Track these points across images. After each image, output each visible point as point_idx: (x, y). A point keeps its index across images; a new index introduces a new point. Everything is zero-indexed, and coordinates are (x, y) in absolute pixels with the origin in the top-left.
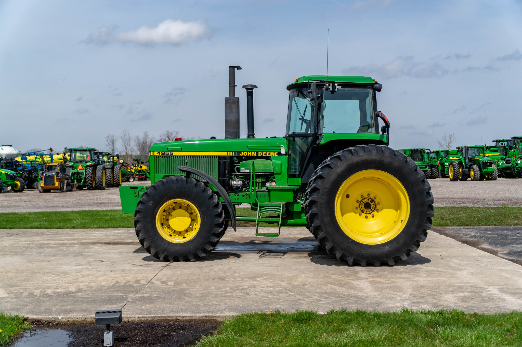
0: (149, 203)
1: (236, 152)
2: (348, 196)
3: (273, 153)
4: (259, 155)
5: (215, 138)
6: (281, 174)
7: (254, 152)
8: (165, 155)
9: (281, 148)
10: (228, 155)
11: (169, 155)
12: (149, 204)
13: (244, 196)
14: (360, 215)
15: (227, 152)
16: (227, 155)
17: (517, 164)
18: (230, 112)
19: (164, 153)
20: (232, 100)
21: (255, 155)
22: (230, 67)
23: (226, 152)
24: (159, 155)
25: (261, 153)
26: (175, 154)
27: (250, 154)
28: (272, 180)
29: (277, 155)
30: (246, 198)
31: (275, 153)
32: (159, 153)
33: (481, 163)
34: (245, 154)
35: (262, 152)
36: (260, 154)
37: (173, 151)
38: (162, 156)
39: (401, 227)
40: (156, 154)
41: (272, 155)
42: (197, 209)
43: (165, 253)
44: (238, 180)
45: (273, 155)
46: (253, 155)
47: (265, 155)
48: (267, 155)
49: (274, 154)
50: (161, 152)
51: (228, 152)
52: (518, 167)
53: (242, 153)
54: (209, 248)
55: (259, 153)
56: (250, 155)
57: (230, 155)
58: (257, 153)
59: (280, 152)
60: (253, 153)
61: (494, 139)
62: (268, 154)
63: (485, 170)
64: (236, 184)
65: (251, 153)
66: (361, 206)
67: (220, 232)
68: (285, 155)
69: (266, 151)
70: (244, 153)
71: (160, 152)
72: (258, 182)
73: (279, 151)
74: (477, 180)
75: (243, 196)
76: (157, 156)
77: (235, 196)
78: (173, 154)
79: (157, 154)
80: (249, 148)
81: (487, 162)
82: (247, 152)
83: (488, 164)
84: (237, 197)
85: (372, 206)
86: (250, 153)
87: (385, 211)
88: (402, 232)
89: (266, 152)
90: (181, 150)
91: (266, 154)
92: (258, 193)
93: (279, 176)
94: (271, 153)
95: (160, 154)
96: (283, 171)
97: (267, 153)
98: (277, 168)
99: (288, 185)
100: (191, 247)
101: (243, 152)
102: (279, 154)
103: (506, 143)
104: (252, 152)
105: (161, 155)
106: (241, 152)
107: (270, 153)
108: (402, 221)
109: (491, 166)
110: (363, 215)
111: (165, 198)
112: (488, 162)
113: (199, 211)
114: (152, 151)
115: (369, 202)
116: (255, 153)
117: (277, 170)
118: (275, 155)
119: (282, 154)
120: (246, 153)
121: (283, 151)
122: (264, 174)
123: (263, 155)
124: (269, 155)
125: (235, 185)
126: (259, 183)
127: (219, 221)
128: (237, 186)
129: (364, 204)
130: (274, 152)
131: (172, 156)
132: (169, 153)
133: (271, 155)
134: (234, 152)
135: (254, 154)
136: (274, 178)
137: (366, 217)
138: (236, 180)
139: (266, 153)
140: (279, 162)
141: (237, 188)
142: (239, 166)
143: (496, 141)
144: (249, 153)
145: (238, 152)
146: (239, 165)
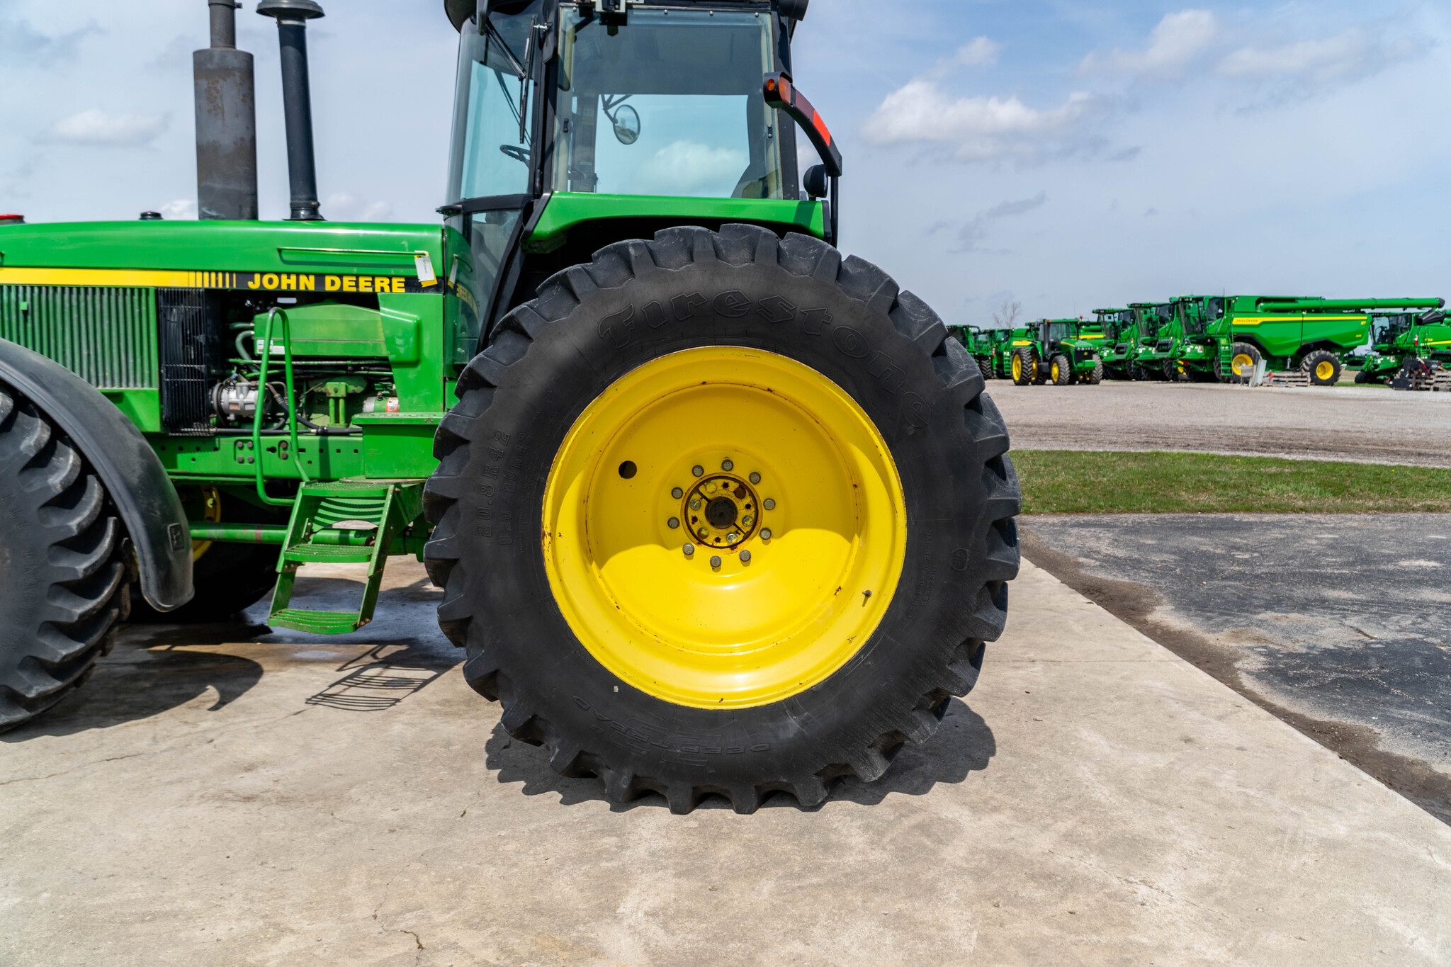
1: (231, 272)
2: (627, 470)
3: (387, 281)
4: (328, 288)
5: (157, 216)
6: (419, 367)
7: (307, 275)
9: (418, 262)
10: (199, 285)
13: (272, 450)
14: (689, 554)
15: (192, 274)
16: (192, 285)
17: (1137, 355)
18: (209, 111)
20: (216, 60)
21: (311, 287)
23: (196, 271)
25: (337, 280)
27: (289, 281)
28: (385, 387)
29: (403, 290)
30: (286, 458)
31: (395, 281)
33: (1072, 351)
34: (271, 281)
35: (341, 276)
36: (333, 283)
39: (863, 625)
41: (382, 289)
44: (245, 389)
45: (387, 289)
46: (302, 288)
47: (354, 289)
48: (362, 289)
49: (390, 285)
51: (203, 271)
52: (1139, 361)
53: (257, 277)
54: (30, 688)
55: (328, 279)
56: (289, 285)
57: (206, 285)
58: (320, 278)
59: (416, 278)
60: (303, 279)
61: (1095, 309)
62: (364, 286)
63: (1080, 365)
64: (236, 404)
65: (293, 277)
66: (691, 513)
67: (81, 616)
68: (435, 288)
69: (355, 270)
70: (266, 277)
72: (333, 394)
73: (409, 272)
74: (1063, 384)
75: (268, 450)
77: (241, 448)
80: (286, 257)
81: (1083, 349)
82: (279, 274)
83: (1086, 354)
84: (245, 453)
85: (742, 512)
86: (289, 278)
87: (797, 537)
88: (864, 650)
89: (358, 276)
91: (357, 285)
92: (330, 438)
93: (411, 373)
94: (377, 280)
96: (426, 351)
97: (362, 280)
98: (399, 341)
101: (263, 273)
102: (412, 284)
103: (1116, 315)
104: (298, 274)
106: (253, 273)
107: (373, 283)
108: (868, 595)
109: (1091, 358)
110: (702, 553)
112: (1085, 351)
115: (729, 494)
116: (312, 278)
117: (402, 350)
118: (395, 289)
119: (424, 285)
120: (275, 278)
121: (427, 275)
122: (352, 365)
123: (346, 289)
124: (370, 290)
125: (232, 408)
126: (336, 399)
127: (75, 571)
128: (243, 410)
129: (704, 503)
130: (390, 277)
133: (378, 289)
134: (224, 272)
135: (308, 284)
136: (391, 379)
137: (716, 564)
138: (238, 388)
139: (357, 283)
140: (408, 318)
141: (244, 419)
142: (253, 332)
143: (1098, 312)
144: (284, 277)
145: (237, 272)
146: (252, 329)
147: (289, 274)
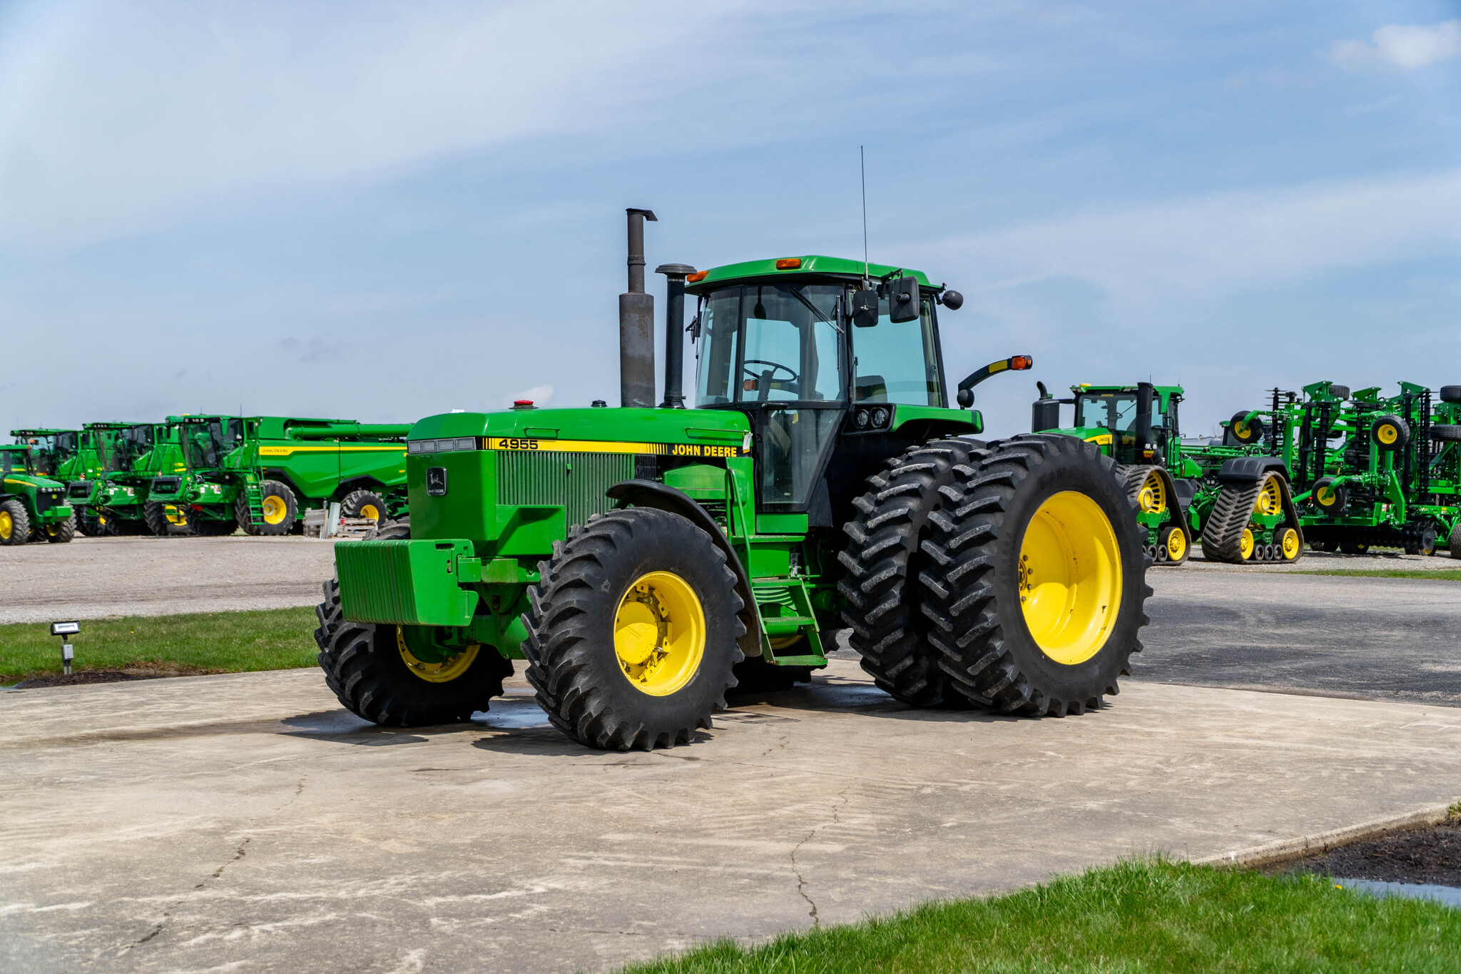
0: (603, 586)
1: (665, 444)
3: (729, 449)
4: (706, 454)
5: (604, 404)
7: (697, 445)
8: (519, 448)
9: (746, 437)
10: (652, 452)
11: (529, 449)
12: (603, 589)
15: (648, 445)
16: (649, 452)
18: (640, 335)
19: (517, 444)
20: (644, 302)
21: (699, 453)
22: (631, 212)
23: (646, 443)
24: (504, 448)
25: (710, 450)
26: (543, 446)
27: (689, 449)
28: (721, 520)
29: (736, 455)
31: (733, 450)
32: (504, 443)
33: (33, 494)
34: (682, 449)
35: (710, 446)
36: (707, 451)
37: (534, 439)
38: (512, 452)
39: (1107, 620)
40: (498, 447)
41: (727, 455)
42: (699, 598)
43: (642, 725)
45: (729, 455)
46: (695, 454)
47: (716, 455)
48: (719, 455)
49: (731, 452)
50: (509, 440)
51: (653, 443)
53: (676, 446)
55: (705, 448)
56: (689, 452)
57: (655, 452)
58: (702, 448)
59: (742, 448)
60: (695, 447)
62: (720, 453)
63: (48, 513)
65: (691, 447)
68: (748, 454)
69: (714, 442)
70: (680, 447)
71: (506, 441)
73: (738, 444)
74: (20, 543)
76: (499, 452)
78: (537, 448)
79: (501, 445)
80: (690, 434)
81: (50, 490)
82: (685, 445)
83: (54, 497)
86: (689, 447)
87: (1043, 587)
88: (1113, 633)
89: (717, 446)
90: (554, 435)
91: (717, 452)
94: (726, 449)
95: (506, 446)
96: (748, 496)
97: (719, 450)
99: (757, 534)
100: (694, 705)
101: (678, 445)
102: (739, 451)
104: (693, 445)
105: (509, 448)
106: (674, 444)
107: (724, 451)
108: (1104, 607)
109: (61, 504)
111: (636, 571)
112: (53, 493)
113: (702, 604)
114: (488, 437)
116: (699, 447)
118: (733, 455)
119: (744, 452)
120: (684, 447)
121: (746, 447)
123: (714, 455)
124: (722, 455)
130: (731, 447)
131: (534, 453)
132: (529, 443)
134: (662, 444)
135: (697, 451)
140: (741, 474)
144: (687, 446)
145: (668, 444)
147: (689, 445)
